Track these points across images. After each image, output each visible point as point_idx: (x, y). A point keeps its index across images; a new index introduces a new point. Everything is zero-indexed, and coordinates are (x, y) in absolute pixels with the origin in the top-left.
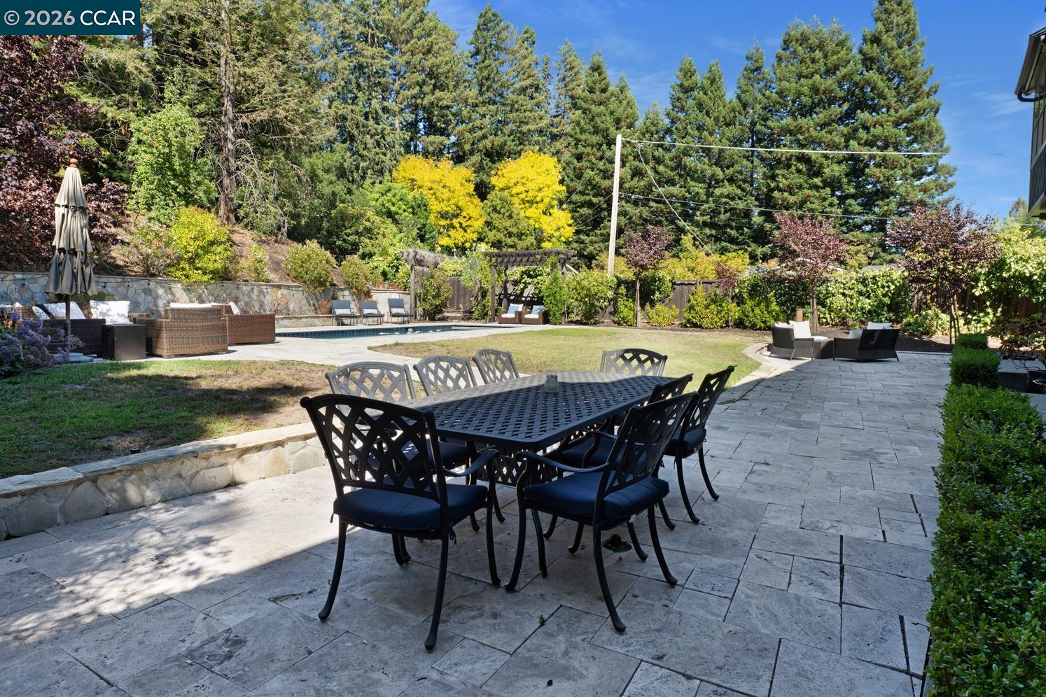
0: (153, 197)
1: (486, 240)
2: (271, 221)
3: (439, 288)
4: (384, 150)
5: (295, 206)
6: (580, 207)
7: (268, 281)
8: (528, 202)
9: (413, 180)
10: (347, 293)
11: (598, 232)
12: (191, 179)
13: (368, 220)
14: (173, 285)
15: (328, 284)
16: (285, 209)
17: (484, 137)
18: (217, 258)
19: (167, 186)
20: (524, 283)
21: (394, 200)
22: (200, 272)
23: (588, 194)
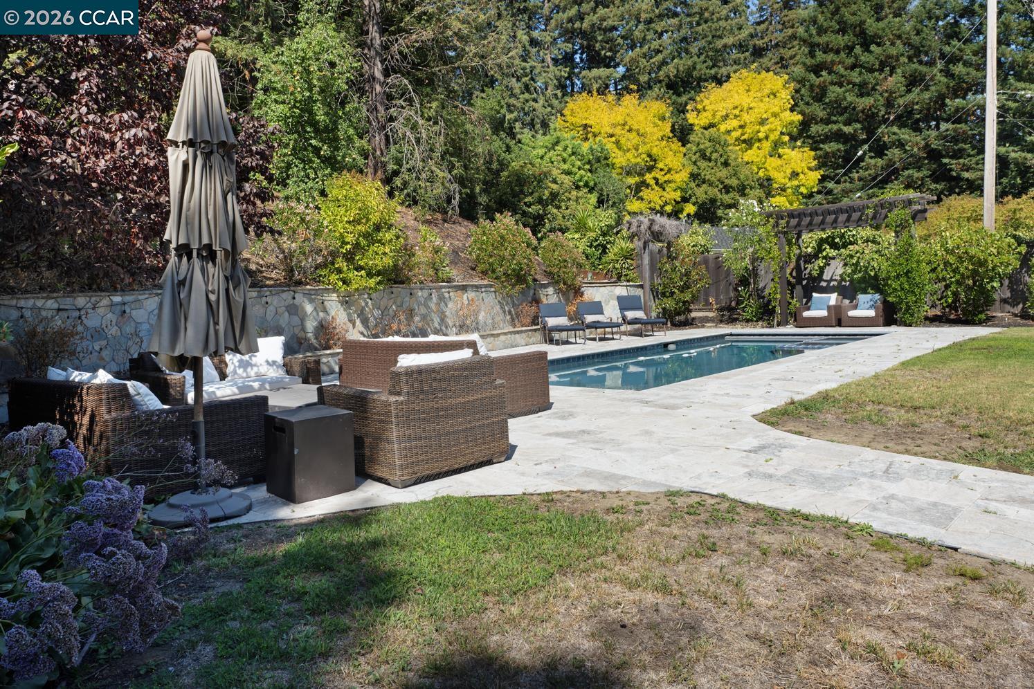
0: (289, 166)
1: (693, 199)
2: (439, 190)
3: (687, 274)
4: (535, 95)
5: (466, 167)
6: (823, 142)
7: (449, 280)
8: (744, 141)
9: (585, 126)
10: (550, 290)
11: (855, 175)
12: (341, 134)
13: (555, 181)
14: (326, 297)
15: (530, 279)
16: (455, 172)
17: (664, 63)
18: (387, 250)
19: (306, 149)
20: (824, 258)
21: (565, 155)
22: (363, 273)
23: (835, 122)
